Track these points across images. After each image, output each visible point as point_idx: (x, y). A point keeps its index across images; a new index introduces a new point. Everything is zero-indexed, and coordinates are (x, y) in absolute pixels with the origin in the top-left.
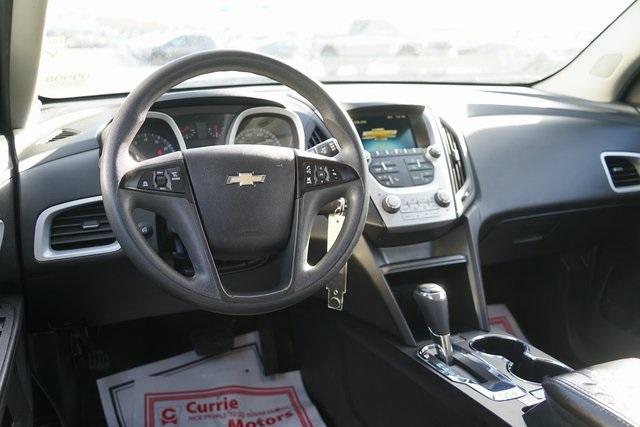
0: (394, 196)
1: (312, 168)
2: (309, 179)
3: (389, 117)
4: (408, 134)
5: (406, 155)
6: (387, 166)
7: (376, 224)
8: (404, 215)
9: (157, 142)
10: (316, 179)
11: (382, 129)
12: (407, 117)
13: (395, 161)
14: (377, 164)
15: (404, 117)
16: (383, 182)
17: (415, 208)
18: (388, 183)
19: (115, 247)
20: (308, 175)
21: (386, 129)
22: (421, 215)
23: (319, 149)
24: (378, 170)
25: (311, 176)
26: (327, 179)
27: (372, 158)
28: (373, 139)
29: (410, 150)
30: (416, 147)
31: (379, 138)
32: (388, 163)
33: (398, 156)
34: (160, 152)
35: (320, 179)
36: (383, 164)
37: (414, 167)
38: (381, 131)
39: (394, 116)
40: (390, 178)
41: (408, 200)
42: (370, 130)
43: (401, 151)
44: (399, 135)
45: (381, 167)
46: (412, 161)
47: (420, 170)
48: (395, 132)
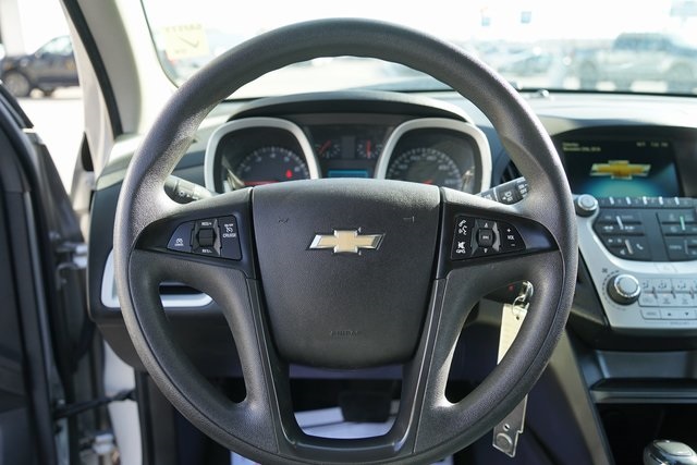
0: (632, 274)
1: (470, 225)
2: (461, 245)
3: (639, 144)
4: (670, 172)
5: (662, 208)
6: (625, 223)
7: (593, 319)
8: (645, 311)
9: (287, 159)
10: (475, 246)
11: (626, 162)
12: (670, 144)
13: (640, 215)
14: (609, 218)
15: (665, 145)
16: (614, 250)
17: (666, 301)
18: (623, 252)
19: (203, 301)
20: (461, 238)
21: (632, 162)
22: (676, 314)
23: (501, 193)
24: (609, 228)
25: (466, 239)
26: (496, 246)
27: (601, 207)
28: (609, 177)
29: (669, 201)
30: (681, 195)
31: (619, 176)
32: (629, 217)
33: (647, 207)
34: (289, 174)
35: (481, 246)
36: (618, 219)
37: (673, 229)
38: (623, 165)
39: (648, 143)
40: (627, 243)
41: (656, 284)
42: (606, 162)
43: (653, 199)
44: (652, 173)
45: (616, 223)
46: (672, 218)
47: (683, 235)
48: (647, 168)
